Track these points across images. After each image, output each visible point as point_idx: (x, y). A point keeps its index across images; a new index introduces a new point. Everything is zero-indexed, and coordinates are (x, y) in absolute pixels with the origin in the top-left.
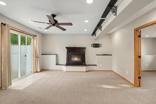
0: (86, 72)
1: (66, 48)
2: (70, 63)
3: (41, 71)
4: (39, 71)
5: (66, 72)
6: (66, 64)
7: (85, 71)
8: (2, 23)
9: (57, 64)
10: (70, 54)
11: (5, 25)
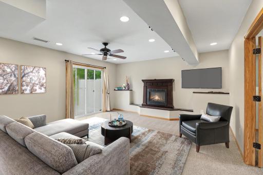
0: (171, 120)
1: (143, 81)
2: (148, 103)
3: (111, 111)
4: (109, 110)
5: (141, 115)
6: (142, 105)
7: (169, 118)
8: (66, 60)
9: (132, 103)
10: (148, 90)
11: (68, 61)
